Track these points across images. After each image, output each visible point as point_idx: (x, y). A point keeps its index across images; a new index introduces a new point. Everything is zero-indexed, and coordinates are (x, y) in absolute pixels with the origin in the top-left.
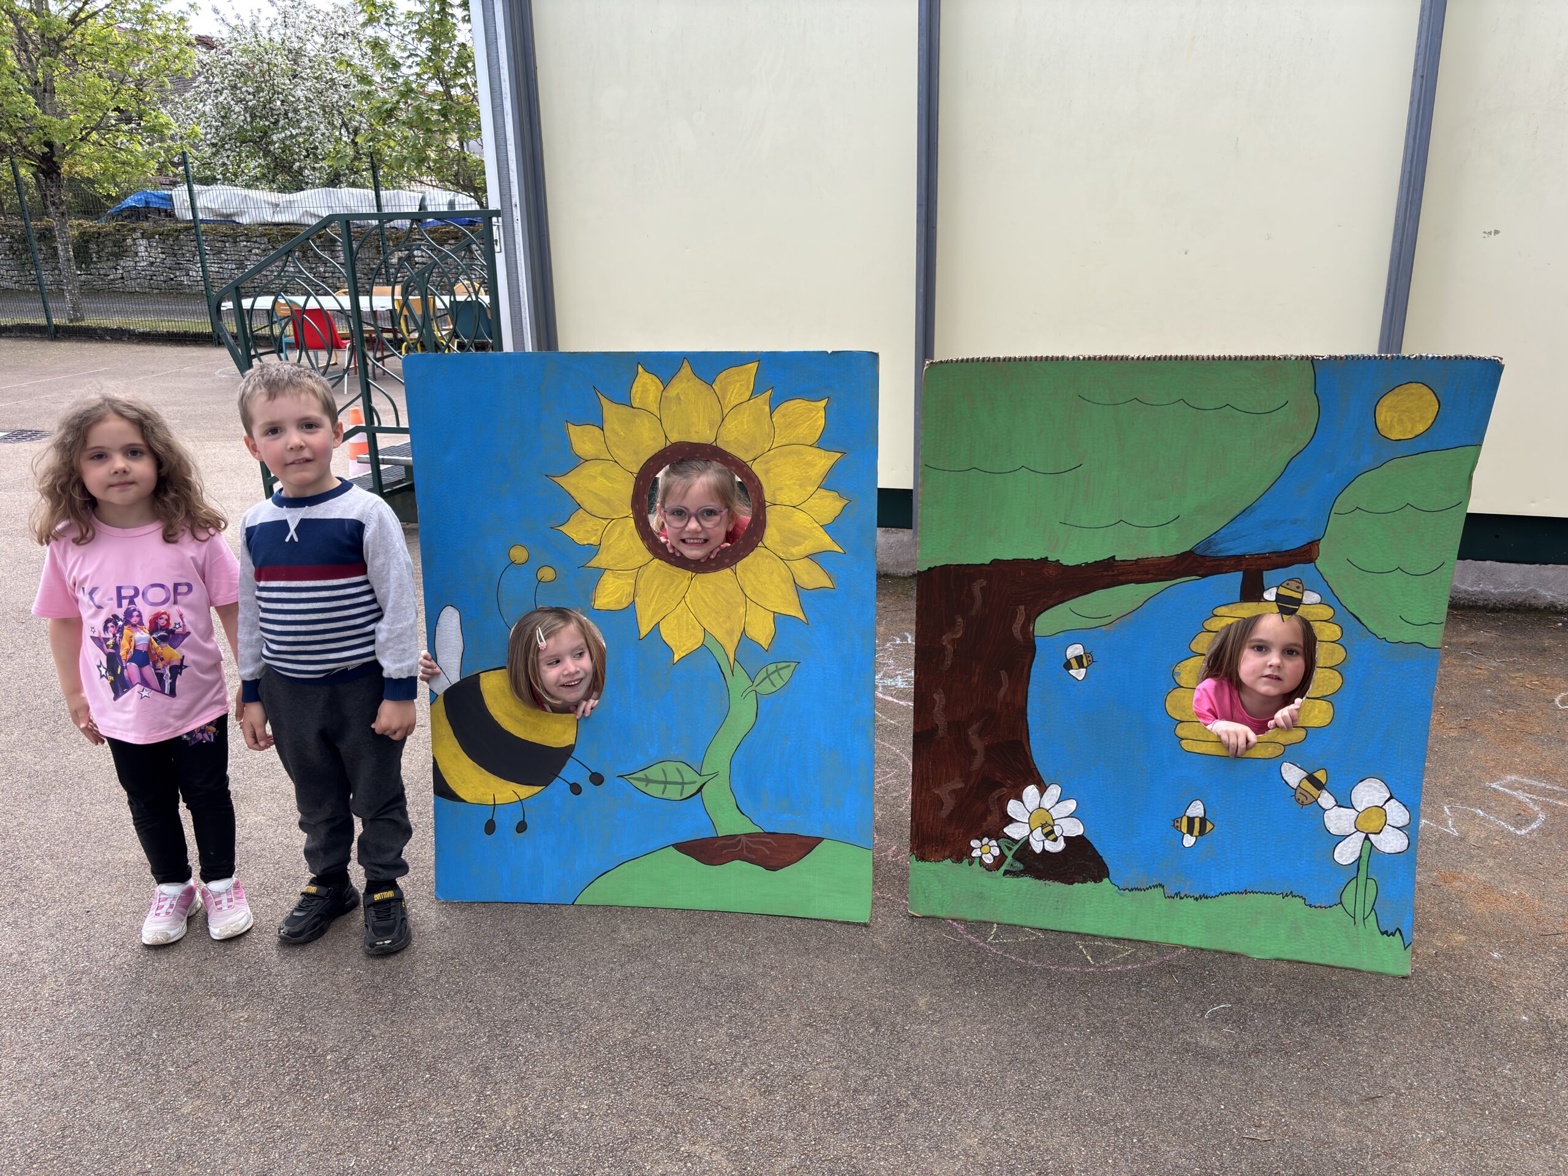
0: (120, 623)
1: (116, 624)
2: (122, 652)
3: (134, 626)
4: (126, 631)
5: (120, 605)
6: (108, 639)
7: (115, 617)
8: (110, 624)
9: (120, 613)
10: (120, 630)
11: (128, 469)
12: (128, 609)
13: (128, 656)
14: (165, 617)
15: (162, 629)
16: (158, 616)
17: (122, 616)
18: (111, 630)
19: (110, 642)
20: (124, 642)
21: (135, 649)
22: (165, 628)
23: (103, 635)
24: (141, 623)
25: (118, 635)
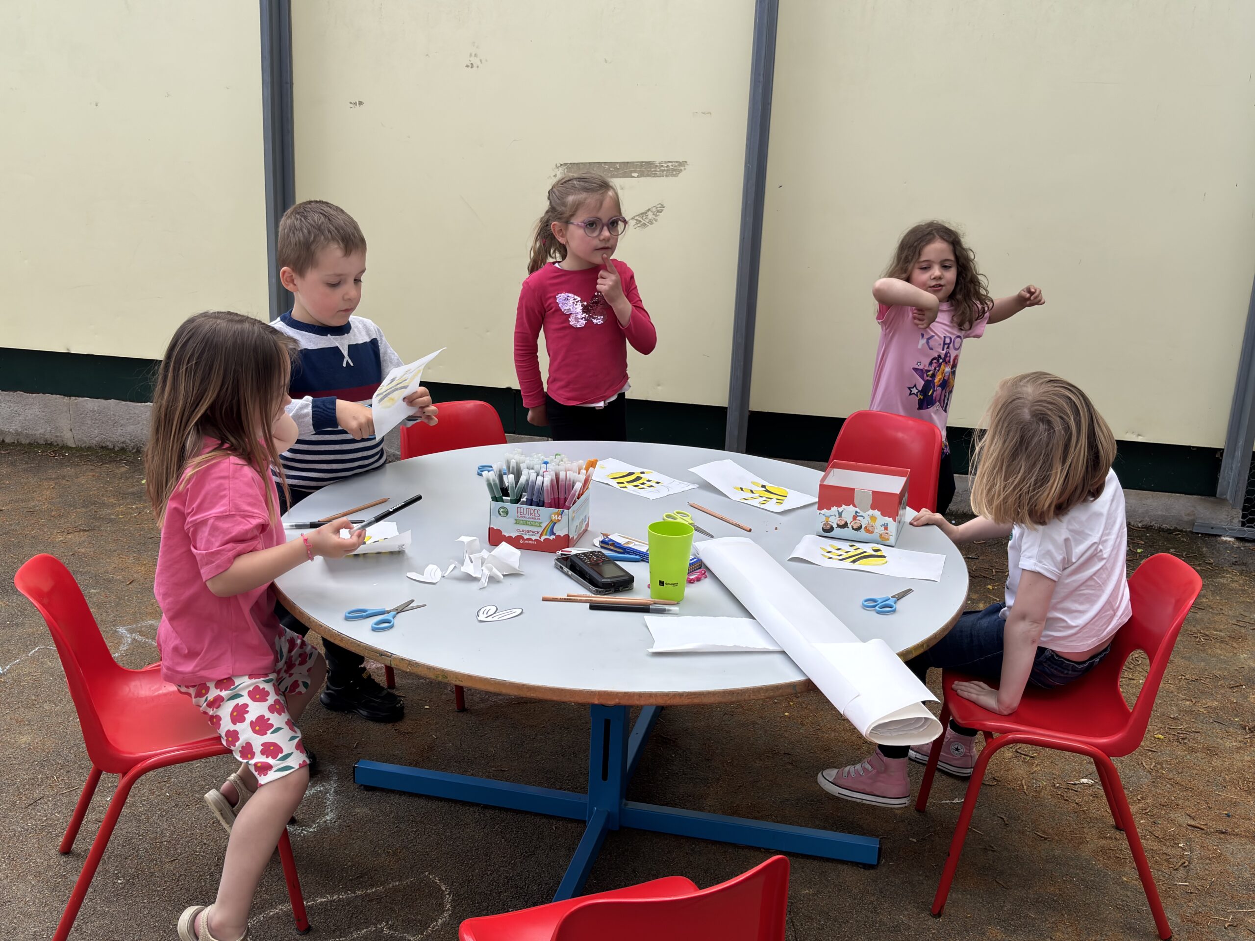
0: (941, 361)
1: (938, 361)
2: (937, 380)
3: (946, 363)
4: (942, 366)
5: (943, 350)
6: (929, 371)
7: (939, 356)
8: (935, 361)
10: (940, 366)
11: (942, 277)
12: (946, 351)
13: (940, 383)
17: (943, 356)
18: (934, 365)
19: (930, 373)
21: (944, 379)
23: (927, 368)
24: (949, 361)
25: (937, 369)
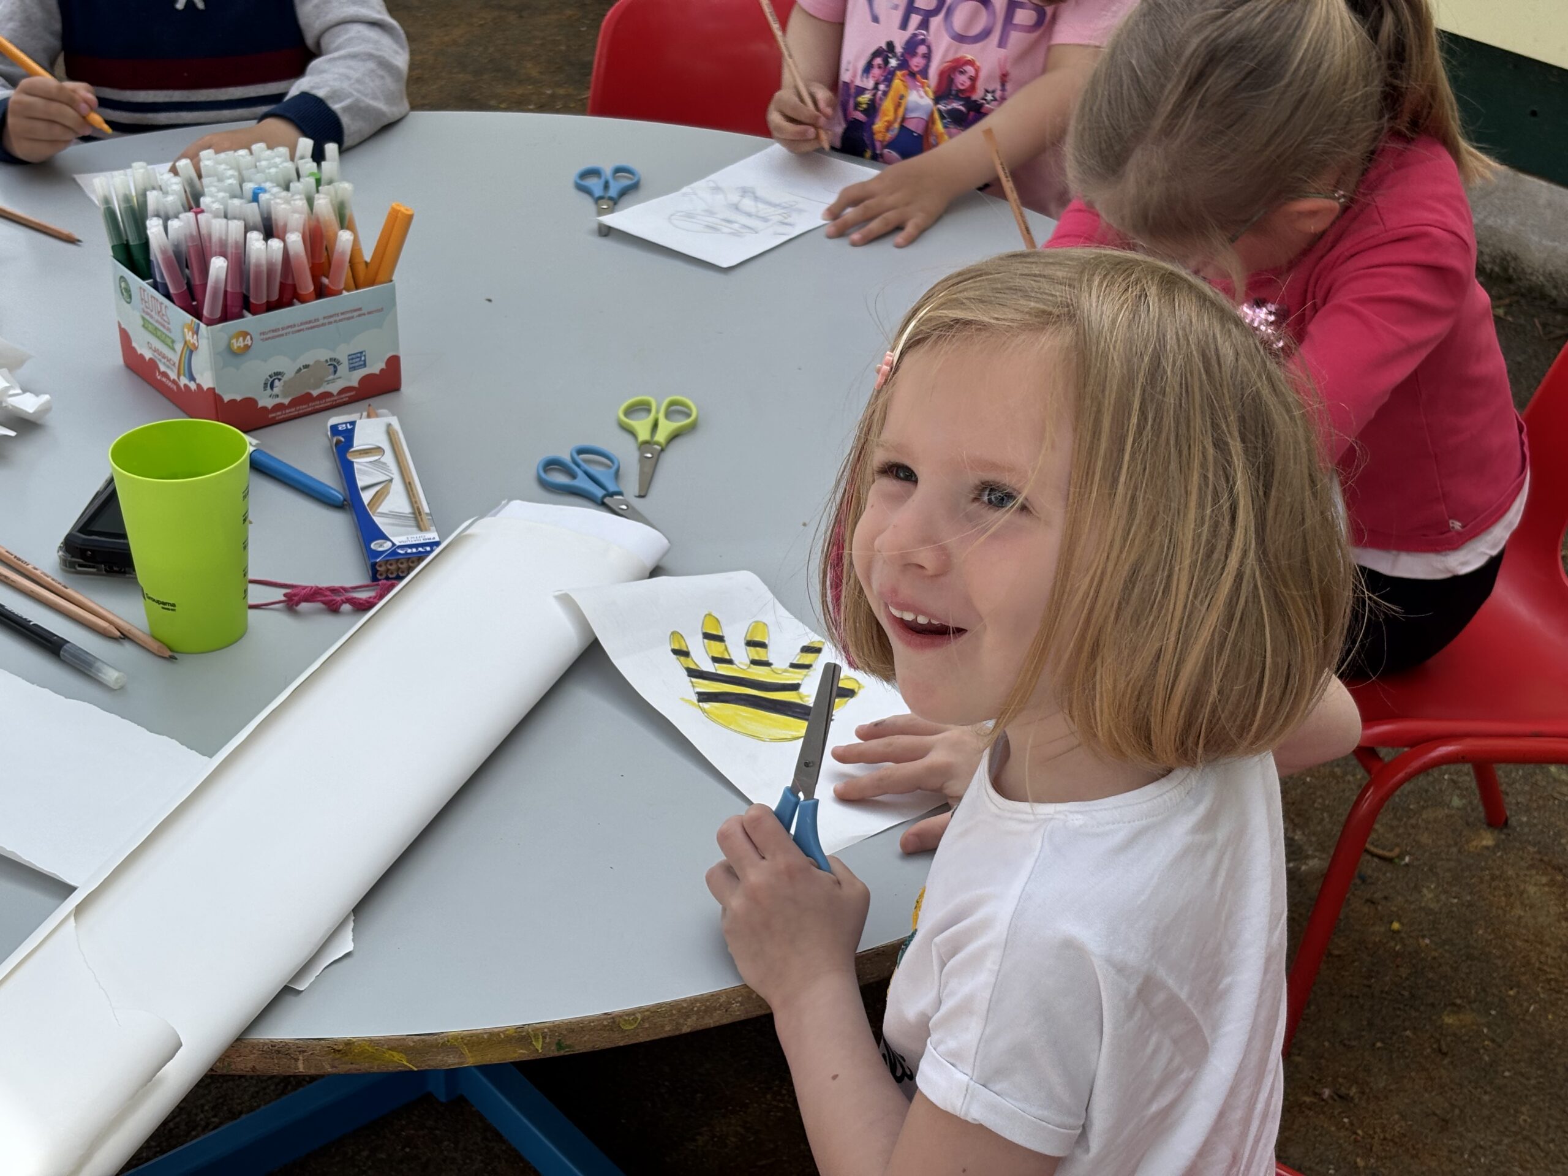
1: (887, 63)
9: (900, 40)
12: (915, 35)
14: (970, 69)
15: (960, 95)
16: (957, 66)
19: (865, 98)
20: (888, 105)
22: (964, 96)
23: (858, 82)
